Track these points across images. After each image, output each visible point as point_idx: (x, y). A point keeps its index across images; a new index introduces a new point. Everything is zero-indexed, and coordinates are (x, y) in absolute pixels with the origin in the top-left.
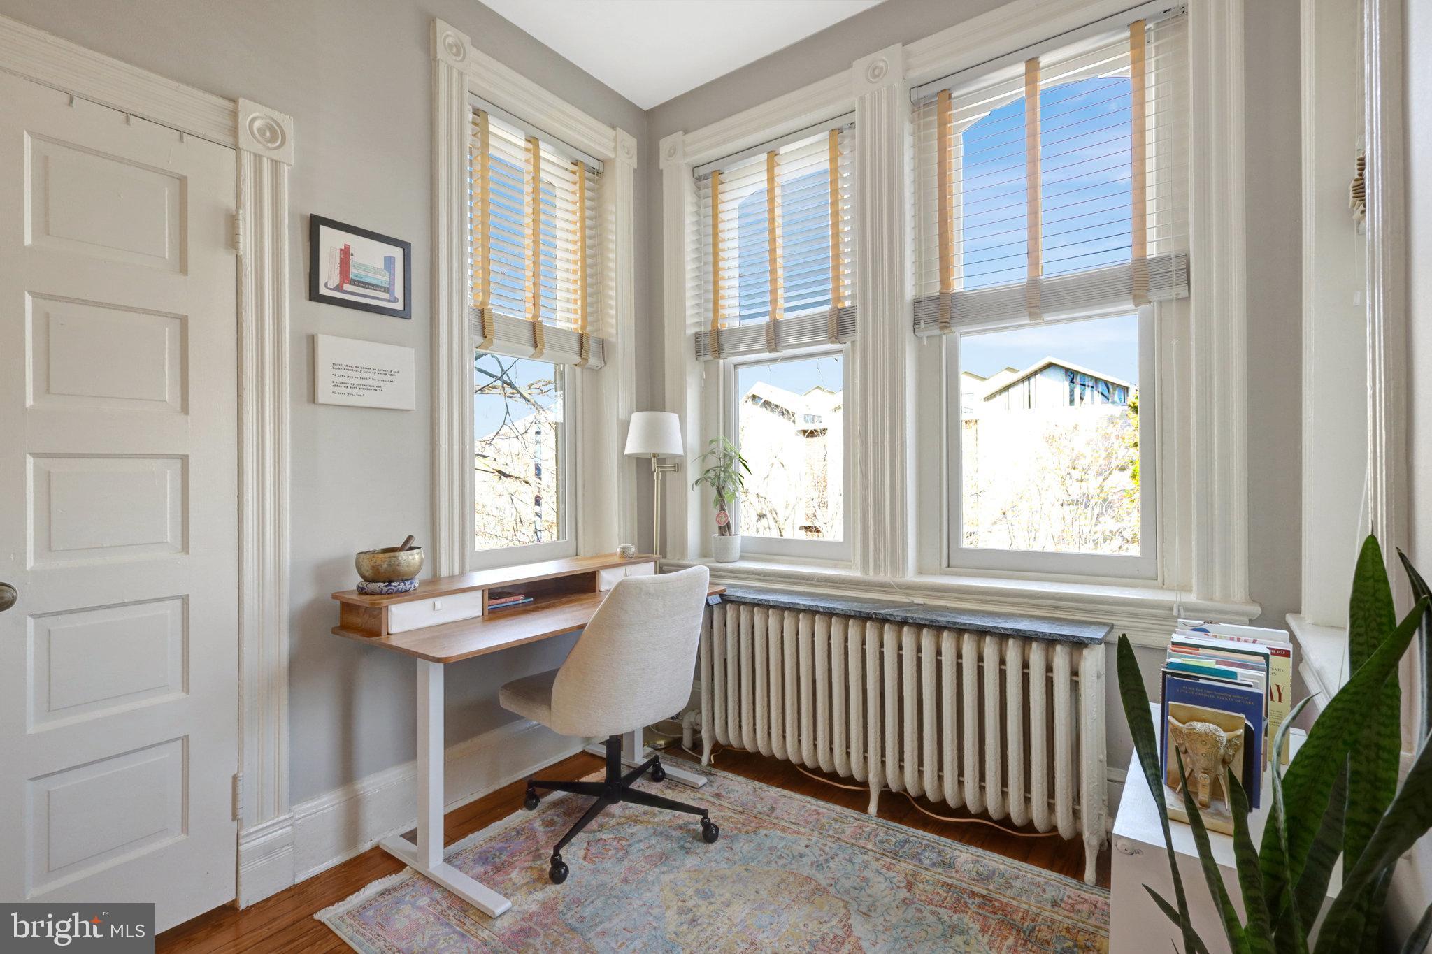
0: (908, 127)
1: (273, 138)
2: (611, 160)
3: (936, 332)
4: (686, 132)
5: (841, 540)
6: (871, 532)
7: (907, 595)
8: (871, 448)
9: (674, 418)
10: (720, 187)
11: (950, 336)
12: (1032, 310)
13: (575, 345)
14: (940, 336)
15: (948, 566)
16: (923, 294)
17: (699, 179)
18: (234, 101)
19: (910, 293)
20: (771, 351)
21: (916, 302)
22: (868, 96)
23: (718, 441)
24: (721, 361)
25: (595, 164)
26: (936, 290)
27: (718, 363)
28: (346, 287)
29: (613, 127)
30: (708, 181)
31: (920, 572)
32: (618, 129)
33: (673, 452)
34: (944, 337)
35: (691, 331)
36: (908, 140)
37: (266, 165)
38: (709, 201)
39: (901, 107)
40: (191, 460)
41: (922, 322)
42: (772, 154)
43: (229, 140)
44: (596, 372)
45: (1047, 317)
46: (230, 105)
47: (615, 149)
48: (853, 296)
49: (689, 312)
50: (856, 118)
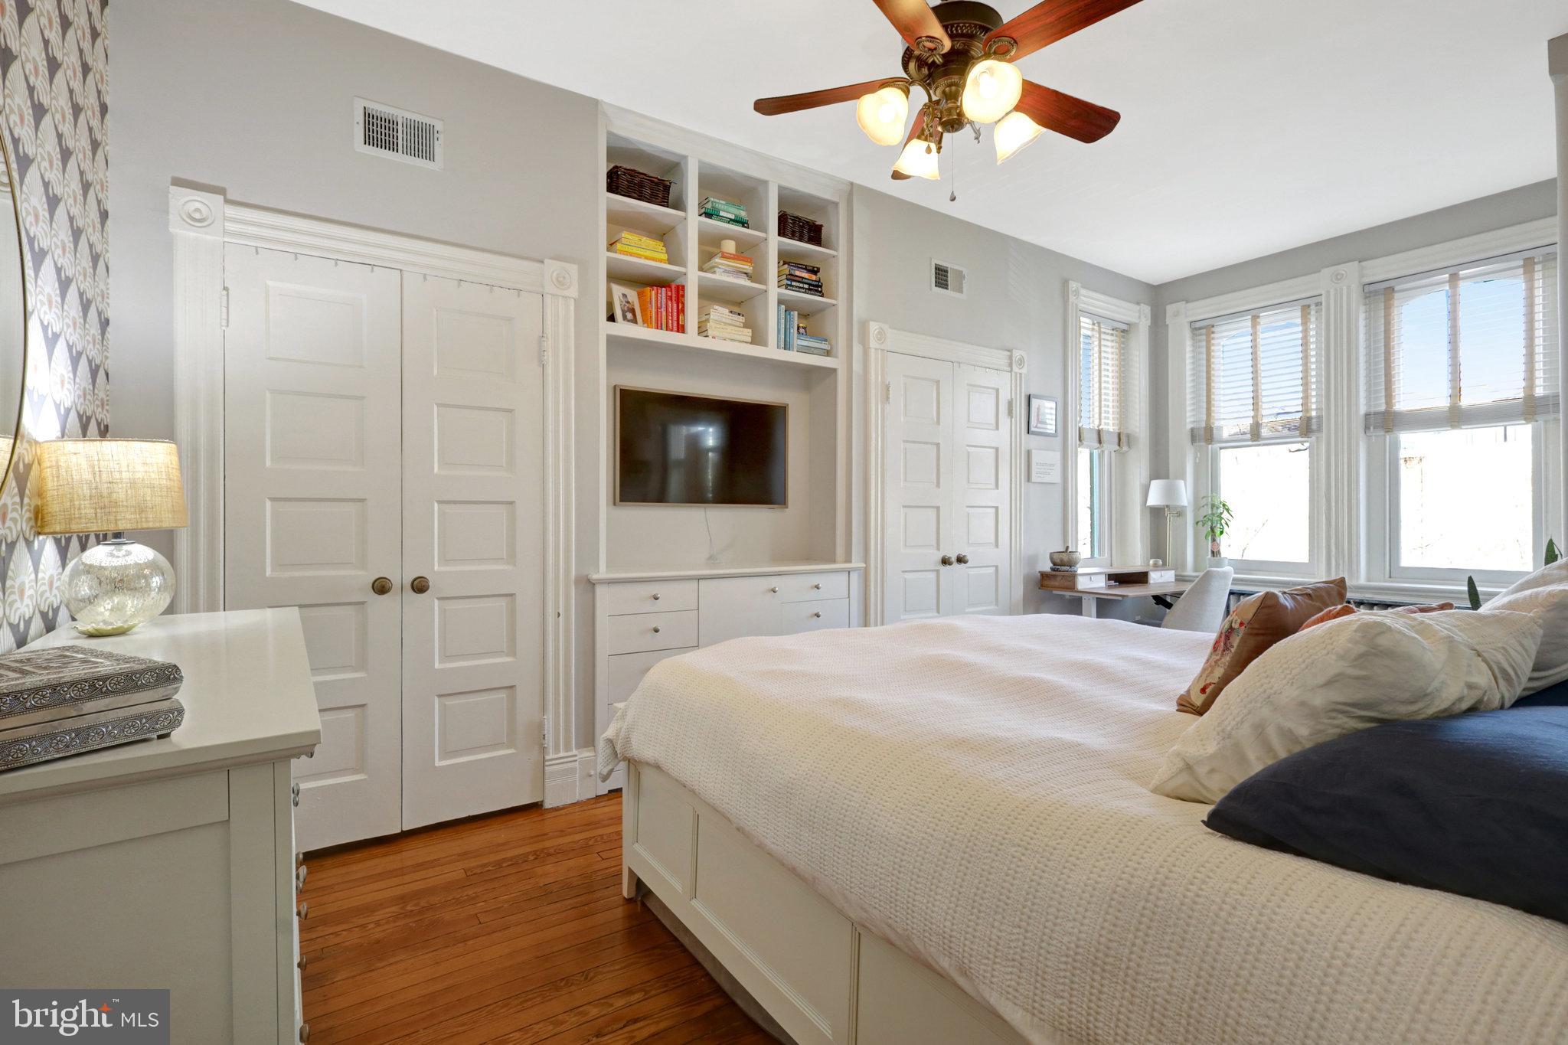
0: (1362, 308)
1: (1020, 365)
2: (1136, 325)
3: (1383, 433)
4: (1187, 302)
5: (1306, 560)
6: (1333, 553)
7: (1361, 593)
8: (1333, 504)
9: (1182, 483)
10: (1212, 335)
11: (1392, 436)
12: (1453, 423)
13: (1116, 440)
14: (1385, 436)
15: (1390, 577)
16: (1373, 410)
17: (1196, 329)
18: (1010, 351)
19: (1363, 409)
20: (1253, 441)
21: (1367, 415)
22: (1332, 291)
23: (1207, 497)
24: (1210, 446)
25: (1125, 327)
26: (1383, 408)
27: (1208, 448)
28: (1039, 425)
29: (1138, 303)
30: (1204, 331)
31: (1369, 580)
32: (1142, 305)
33: (1182, 504)
34: (1388, 437)
35: (1189, 426)
36: (1362, 316)
37: (1018, 375)
38: (1204, 343)
39: (1356, 295)
40: (1000, 508)
41: (1372, 428)
42: (1255, 319)
43: (1008, 369)
44: (1124, 454)
45: (1463, 427)
46: (1009, 353)
47: (1140, 317)
48: (1317, 409)
49: (1188, 414)
50: (1323, 299)
